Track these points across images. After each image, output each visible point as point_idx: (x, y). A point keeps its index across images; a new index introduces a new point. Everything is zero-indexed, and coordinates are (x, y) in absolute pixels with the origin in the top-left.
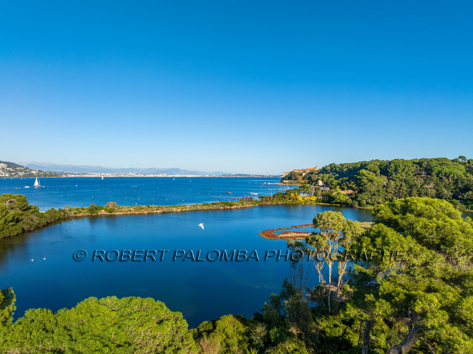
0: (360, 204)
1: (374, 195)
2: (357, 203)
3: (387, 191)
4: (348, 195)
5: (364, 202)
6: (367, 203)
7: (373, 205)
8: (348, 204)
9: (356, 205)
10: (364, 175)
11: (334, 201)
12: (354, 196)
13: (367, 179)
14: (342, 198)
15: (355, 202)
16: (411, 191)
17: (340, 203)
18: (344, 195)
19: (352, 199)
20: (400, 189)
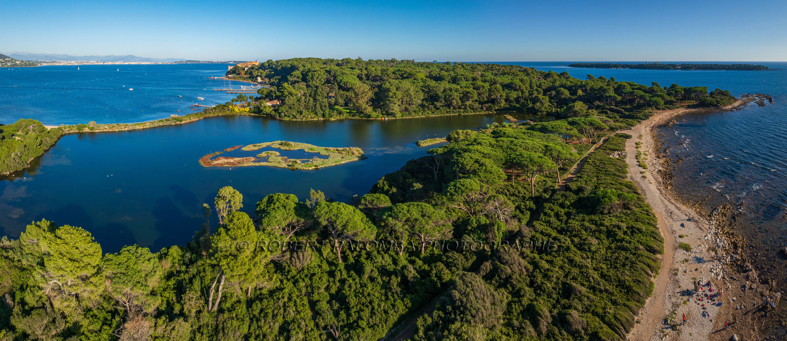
0: (280, 116)
1: (290, 108)
2: (278, 115)
3: (299, 105)
4: (273, 106)
5: (283, 114)
6: (285, 115)
7: (289, 116)
8: (272, 115)
9: (278, 117)
10: (286, 89)
11: (262, 113)
12: (277, 108)
13: (288, 92)
14: (267, 111)
15: (277, 114)
16: (316, 104)
17: (266, 114)
18: (269, 107)
19: (276, 110)
20: (308, 103)
